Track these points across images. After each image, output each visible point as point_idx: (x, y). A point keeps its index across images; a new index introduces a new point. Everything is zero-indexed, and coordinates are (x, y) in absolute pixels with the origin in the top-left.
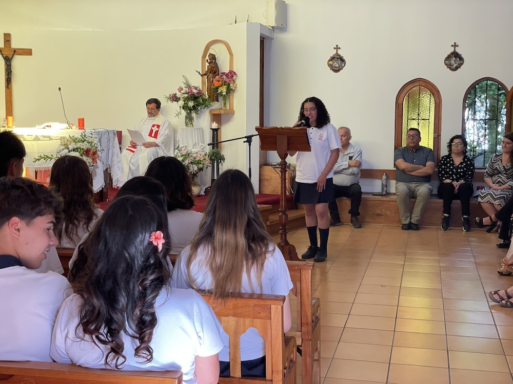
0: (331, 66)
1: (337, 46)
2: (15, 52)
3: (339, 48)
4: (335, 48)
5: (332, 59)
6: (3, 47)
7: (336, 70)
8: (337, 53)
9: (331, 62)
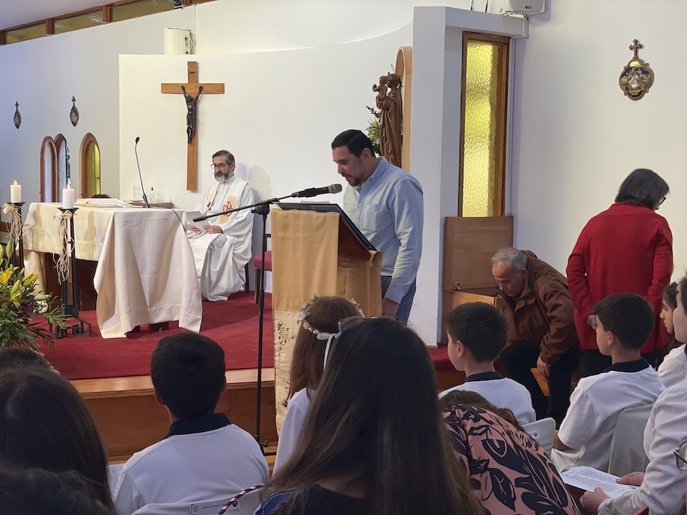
0: (626, 89)
1: (636, 42)
2: (201, 88)
3: (641, 47)
4: (631, 48)
5: (628, 69)
6: (187, 82)
7: (637, 96)
8: (636, 58)
9: (625, 80)
